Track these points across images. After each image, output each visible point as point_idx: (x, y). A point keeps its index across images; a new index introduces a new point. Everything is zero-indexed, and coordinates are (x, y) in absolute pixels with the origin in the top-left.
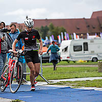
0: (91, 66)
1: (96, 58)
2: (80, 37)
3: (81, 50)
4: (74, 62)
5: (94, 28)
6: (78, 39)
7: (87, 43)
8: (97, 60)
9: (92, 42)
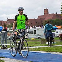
0: (37, 41)
1: (40, 37)
2: (33, 28)
3: (33, 34)
4: (30, 39)
5: (39, 23)
6: (32, 28)
7: (36, 30)
8: (40, 38)
9: (38, 30)
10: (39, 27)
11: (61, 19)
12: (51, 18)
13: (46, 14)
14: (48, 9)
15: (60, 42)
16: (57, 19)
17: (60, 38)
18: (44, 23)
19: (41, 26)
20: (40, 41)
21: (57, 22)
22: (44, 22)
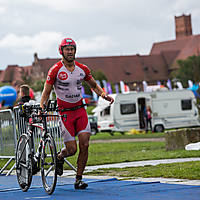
0: (152, 140)
1: (161, 125)
3: (134, 112)
4: (122, 133)
5: (156, 72)
6: (128, 92)
8: (163, 129)
9: (153, 96)
10: (158, 87)
13: (184, 37)
14: (190, 16)
18: (176, 69)
19: (163, 83)
20: (164, 139)
22: (175, 65)
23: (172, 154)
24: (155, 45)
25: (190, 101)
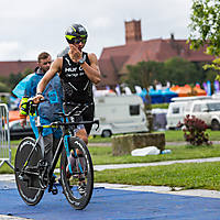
0: (99, 145)
1: (109, 131)
5: (105, 77)
8: (111, 134)
9: (102, 101)
10: (107, 91)
11: (189, 60)
12: (151, 56)
13: (133, 42)
14: (139, 22)
15: (187, 148)
16: (174, 61)
17: (188, 133)
18: (124, 75)
19: (112, 88)
20: (110, 145)
21: (177, 70)
22: (124, 70)
23: (118, 159)
24: (104, 49)
25: (138, 107)
